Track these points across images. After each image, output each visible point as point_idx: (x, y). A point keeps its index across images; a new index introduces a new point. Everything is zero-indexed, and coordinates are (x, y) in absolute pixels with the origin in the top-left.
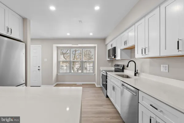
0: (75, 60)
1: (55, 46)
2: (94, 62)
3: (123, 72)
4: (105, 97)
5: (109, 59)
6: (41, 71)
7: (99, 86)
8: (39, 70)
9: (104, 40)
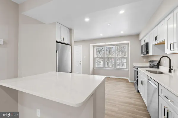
0: (110, 56)
1: (91, 45)
2: (127, 59)
3: (159, 68)
4: (136, 92)
5: (143, 55)
6: (81, 65)
7: (132, 81)
8: (80, 64)
9: (138, 35)
